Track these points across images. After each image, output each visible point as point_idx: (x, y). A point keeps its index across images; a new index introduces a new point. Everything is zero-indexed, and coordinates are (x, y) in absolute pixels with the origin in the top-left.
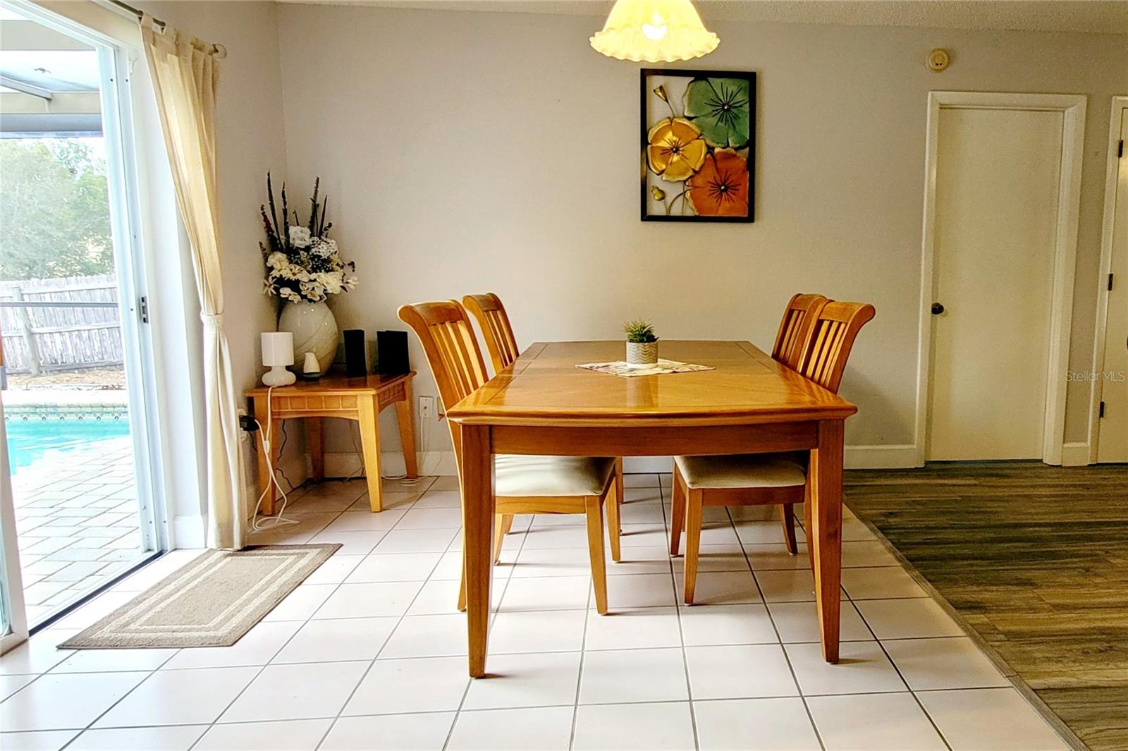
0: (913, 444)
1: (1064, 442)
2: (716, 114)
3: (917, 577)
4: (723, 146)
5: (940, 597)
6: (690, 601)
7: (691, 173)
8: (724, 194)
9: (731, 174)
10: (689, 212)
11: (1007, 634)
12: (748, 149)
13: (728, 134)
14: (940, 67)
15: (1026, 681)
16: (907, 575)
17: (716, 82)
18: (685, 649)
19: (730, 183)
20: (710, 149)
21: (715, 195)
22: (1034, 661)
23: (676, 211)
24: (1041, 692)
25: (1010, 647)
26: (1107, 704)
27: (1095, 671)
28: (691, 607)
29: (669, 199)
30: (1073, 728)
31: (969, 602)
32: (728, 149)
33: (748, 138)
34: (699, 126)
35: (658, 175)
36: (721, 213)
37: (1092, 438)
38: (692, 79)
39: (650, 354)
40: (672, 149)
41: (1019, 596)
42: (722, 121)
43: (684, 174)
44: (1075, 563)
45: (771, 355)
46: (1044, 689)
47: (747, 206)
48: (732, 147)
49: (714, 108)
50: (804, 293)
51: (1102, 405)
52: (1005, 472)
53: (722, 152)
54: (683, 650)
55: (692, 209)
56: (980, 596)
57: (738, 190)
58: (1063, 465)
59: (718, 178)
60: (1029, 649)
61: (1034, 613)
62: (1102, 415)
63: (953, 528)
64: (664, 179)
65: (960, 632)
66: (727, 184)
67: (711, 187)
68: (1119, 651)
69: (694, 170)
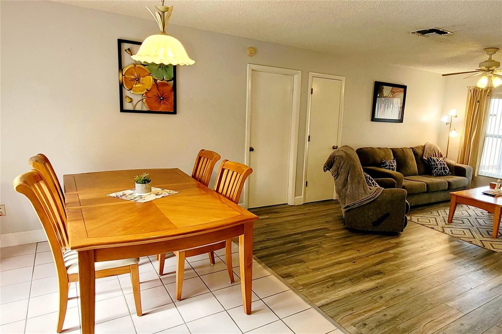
0: (243, 203)
1: (295, 196)
3: (264, 266)
4: (161, 79)
5: (276, 274)
6: (180, 299)
7: (146, 91)
8: (162, 101)
9: (165, 92)
10: (145, 109)
11: (303, 285)
12: (173, 81)
13: (163, 74)
14: (252, 55)
15: (315, 304)
16: (260, 265)
18: (187, 324)
19: (165, 96)
20: (155, 80)
21: (158, 101)
22: (314, 295)
23: (138, 108)
24: (321, 307)
25: (305, 291)
26: (340, 307)
27: (333, 294)
28: (180, 302)
29: (135, 102)
30: (335, 319)
31: (286, 274)
32: (164, 81)
33: (173, 77)
34: (149, 69)
35: (128, 90)
36: (160, 110)
37: (304, 194)
39: (148, 189)
40: (136, 79)
41: (300, 268)
42: (160, 68)
43: (142, 91)
44: (312, 249)
45: (191, 176)
46: (321, 306)
47: (173, 107)
50: (206, 150)
51: (307, 182)
52: (277, 210)
53: (161, 83)
54: (186, 325)
55: (147, 107)
56: (289, 270)
57: (169, 100)
58: (295, 205)
59: (159, 94)
60: (311, 290)
61: (308, 274)
62: (306, 186)
63: (268, 240)
64: (132, 93)
65: (287, 288)
66: (163, 96)
67: (156, 98)
68: (337, 284)
69: (147, 90)
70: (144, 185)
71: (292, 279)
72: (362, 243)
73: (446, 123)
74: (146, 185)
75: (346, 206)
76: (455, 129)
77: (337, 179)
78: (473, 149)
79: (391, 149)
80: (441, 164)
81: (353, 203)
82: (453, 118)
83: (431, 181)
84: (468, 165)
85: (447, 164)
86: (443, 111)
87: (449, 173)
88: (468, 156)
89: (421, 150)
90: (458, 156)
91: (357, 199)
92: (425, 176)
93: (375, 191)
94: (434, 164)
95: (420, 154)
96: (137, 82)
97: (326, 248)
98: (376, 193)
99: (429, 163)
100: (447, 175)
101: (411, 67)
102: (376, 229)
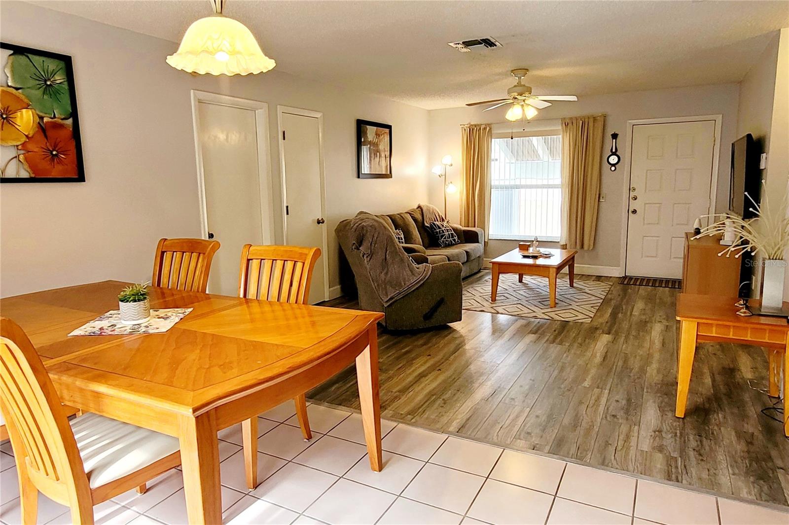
2: (41, 88)
4: (51, 116)
7: (24, 139)
8: (56, 157)
9: (60, 141)
10: (24, 174)
11: (409, 414)
12: (72, 119)
13: (53, 105)
15: (449, 430)
17: (37, 60)
19: (60, 148)
20: (40, 118)
21: (49, 158)
22: (436, 421)
23: (10, 173)
24: (460, 432)
25: (420, 420)
32: (55, 119)
33: (71, 111)
34: (26, 97)
36: (54, 175)
38: (12, 52)
42: (46, 95)
43: (17, 139)
46: (458, 430)
47: (76, 168)
48: (58, 118)
49: (37, 82)
53: (51, 122)
55: (28, 171)
57: (68, 155)
59: (49, 145)
60: (426, 416)
66: (57, 149)
67: (44, 152)
68: (448, 400)
69: (27, 136)
70: (142, 303)
71: (387, 411)
72: (422, 345)
73: (439, 176)
74: (145, 303)
75: (389, 297)
76: (451, 182)
77: (371, 261)
78: (478, 206)
79: (388, 216)
80: (447, 230)
81: (398, 292)
82: (448, 167)
83: (451, 253)
84: (475, 227)
85: (454, 229)
86: (430, 160)
87: (458, 241)
88: (473, 217)
89: (419, 215)
90: (461, 218)
91: (403, 285)
92: (432, 248)
93: (425, 270)
94: (440, 231)
95: (419, 220)
96: (5, 121)
97: (386, 362)
98: (425, 272)
99: (432, 231)
100: (456, 244)
101: (395, 99)
102: (428, 324)
